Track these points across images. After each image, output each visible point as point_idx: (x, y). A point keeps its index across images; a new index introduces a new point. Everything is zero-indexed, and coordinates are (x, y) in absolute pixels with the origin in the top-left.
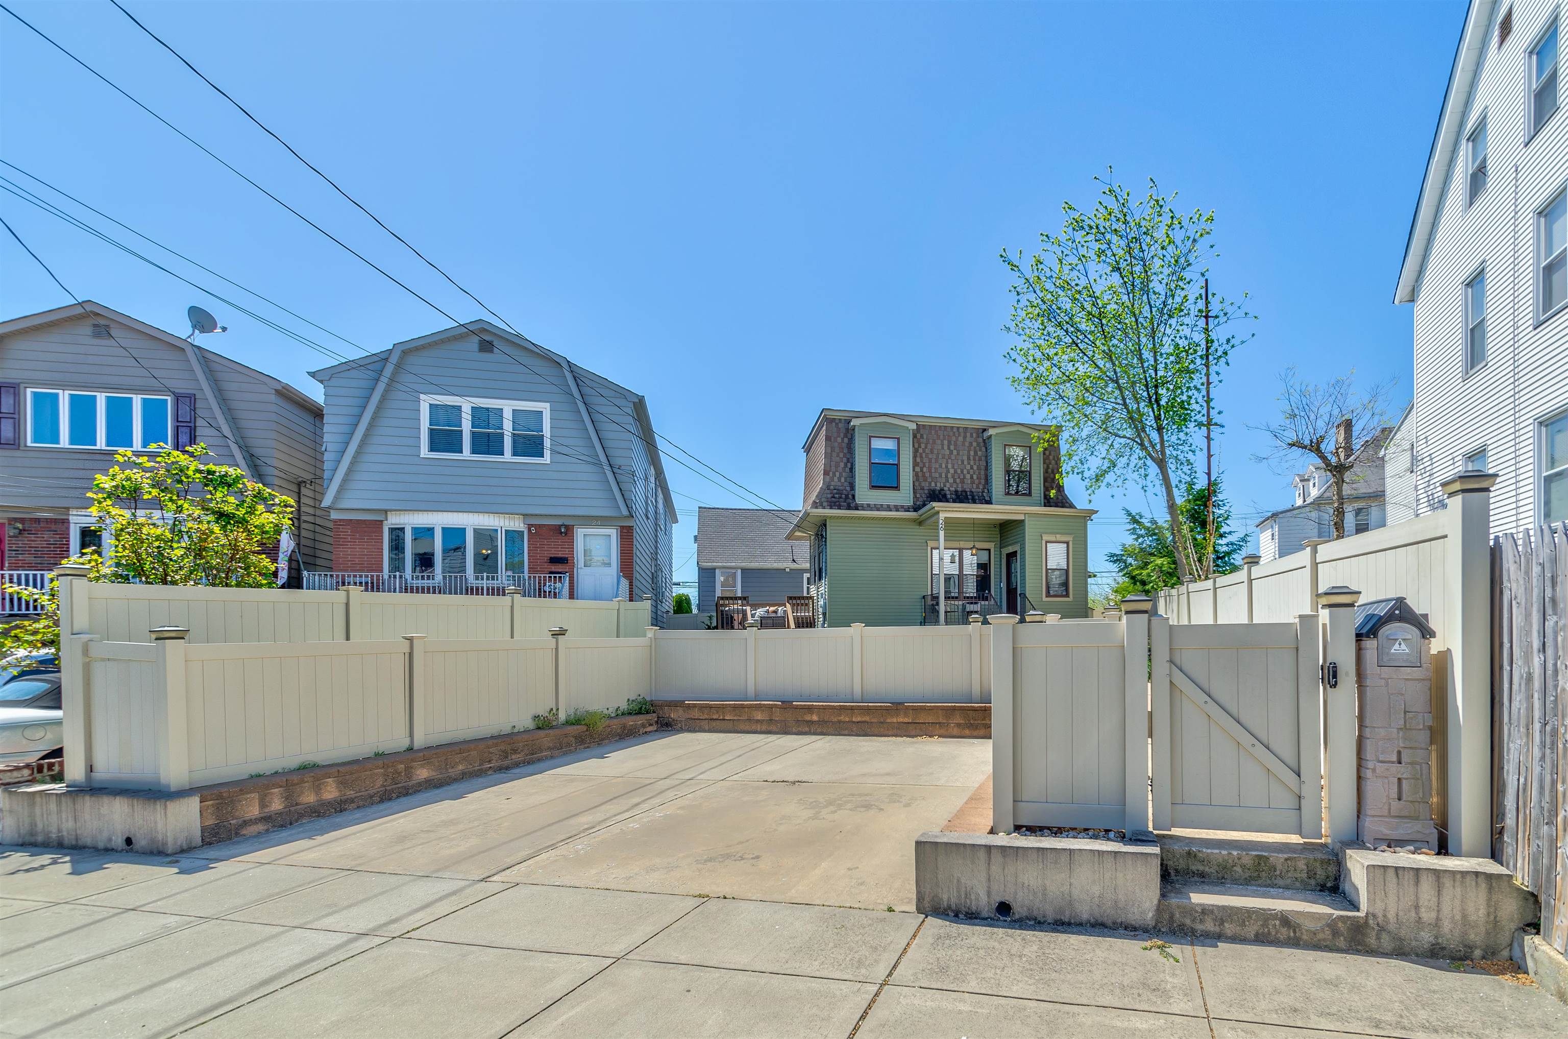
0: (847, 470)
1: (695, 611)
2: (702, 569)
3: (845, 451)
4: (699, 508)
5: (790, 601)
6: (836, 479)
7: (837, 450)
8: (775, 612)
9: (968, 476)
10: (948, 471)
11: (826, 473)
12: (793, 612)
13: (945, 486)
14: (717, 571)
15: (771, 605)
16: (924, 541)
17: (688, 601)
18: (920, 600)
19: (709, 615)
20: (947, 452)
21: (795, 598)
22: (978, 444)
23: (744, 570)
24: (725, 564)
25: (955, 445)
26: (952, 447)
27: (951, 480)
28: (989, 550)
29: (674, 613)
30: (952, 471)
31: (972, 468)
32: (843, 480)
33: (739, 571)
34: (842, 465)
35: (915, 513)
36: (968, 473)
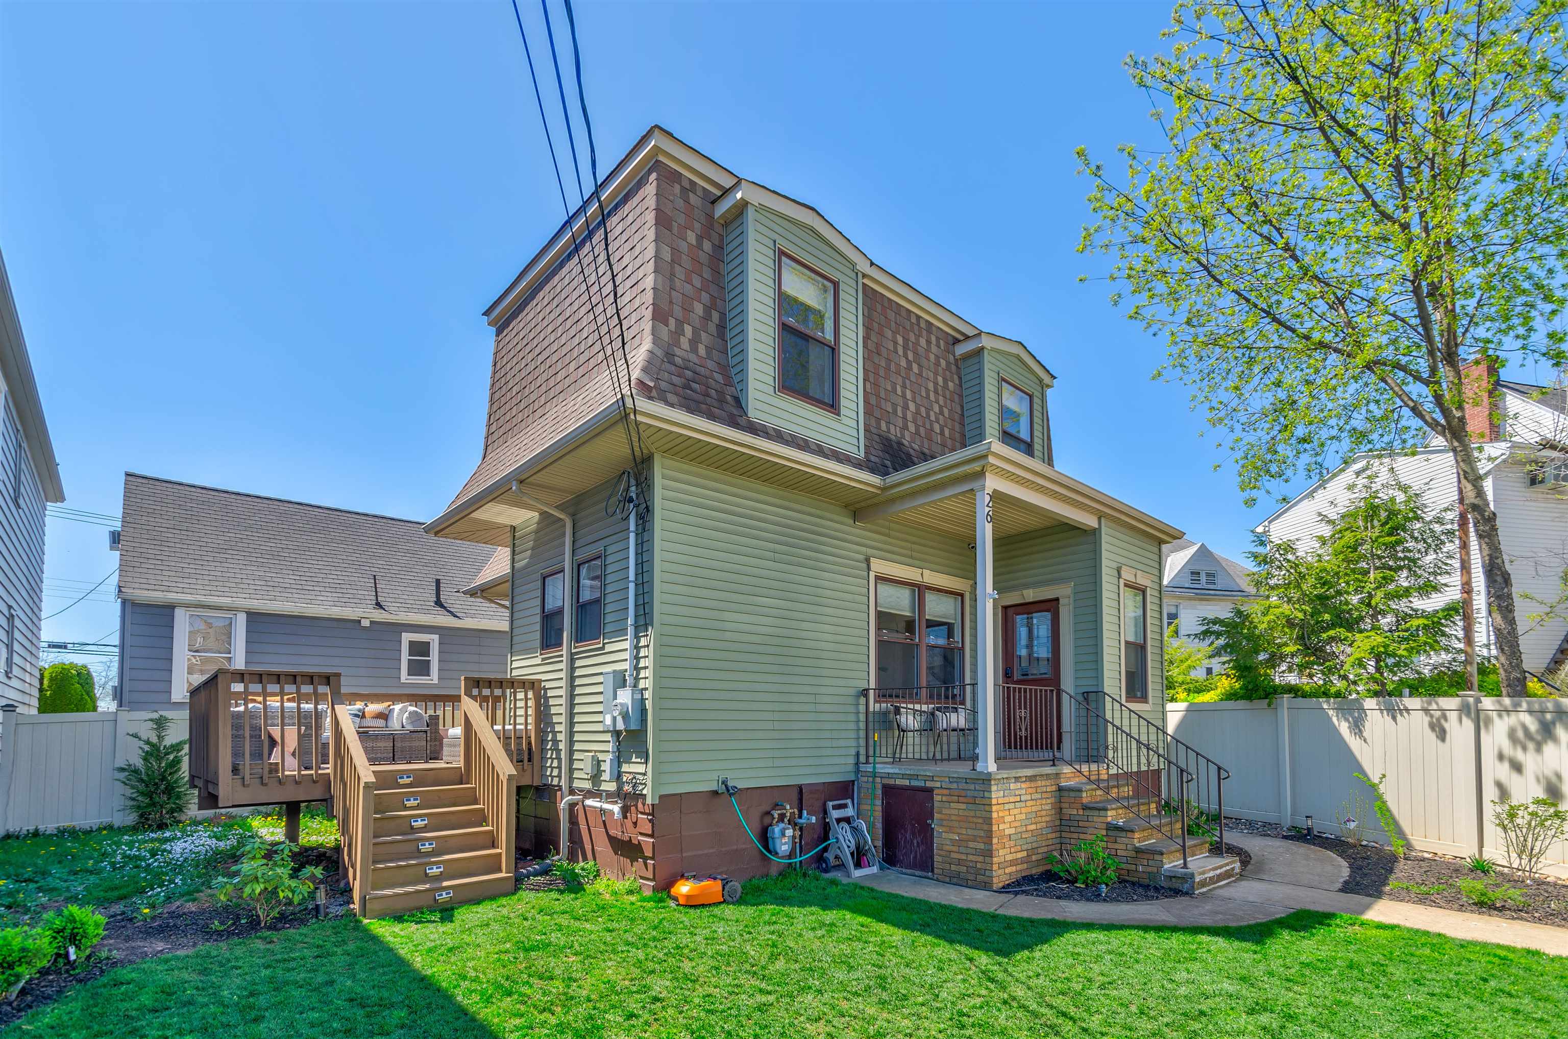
0: (712, 328)
1: (106, 705)
2: (134, 604)
3: (707, 274)
4: (128, 475)
5: (475, 692)
6: (685, 343)
7: (686, 261)
8: (384, 716)
9: (937, 428)
10: (906, 408)
11: (659, 316)
12: (494, 722)
13: (903, 437)
14: (179, 613)
15: (369, 698)
16: (862, 557)
17: (84, 678)
18: (851, 700)
19: (155, 716)
20: (903, 363)
21: (489, 683)
22: (948, 363)
23: (254, 617)
24: (202, 598)
25: (916, 353)
26: (910, 356)
27: (912, 427)
28: (962, 595)
29: (42, 710)
30: (912, 406)
31: (942, 413)
32: (702, 350)
33: (242, 619)
34: (699, 309)
35: (875, 480)
36: (937, 421)
